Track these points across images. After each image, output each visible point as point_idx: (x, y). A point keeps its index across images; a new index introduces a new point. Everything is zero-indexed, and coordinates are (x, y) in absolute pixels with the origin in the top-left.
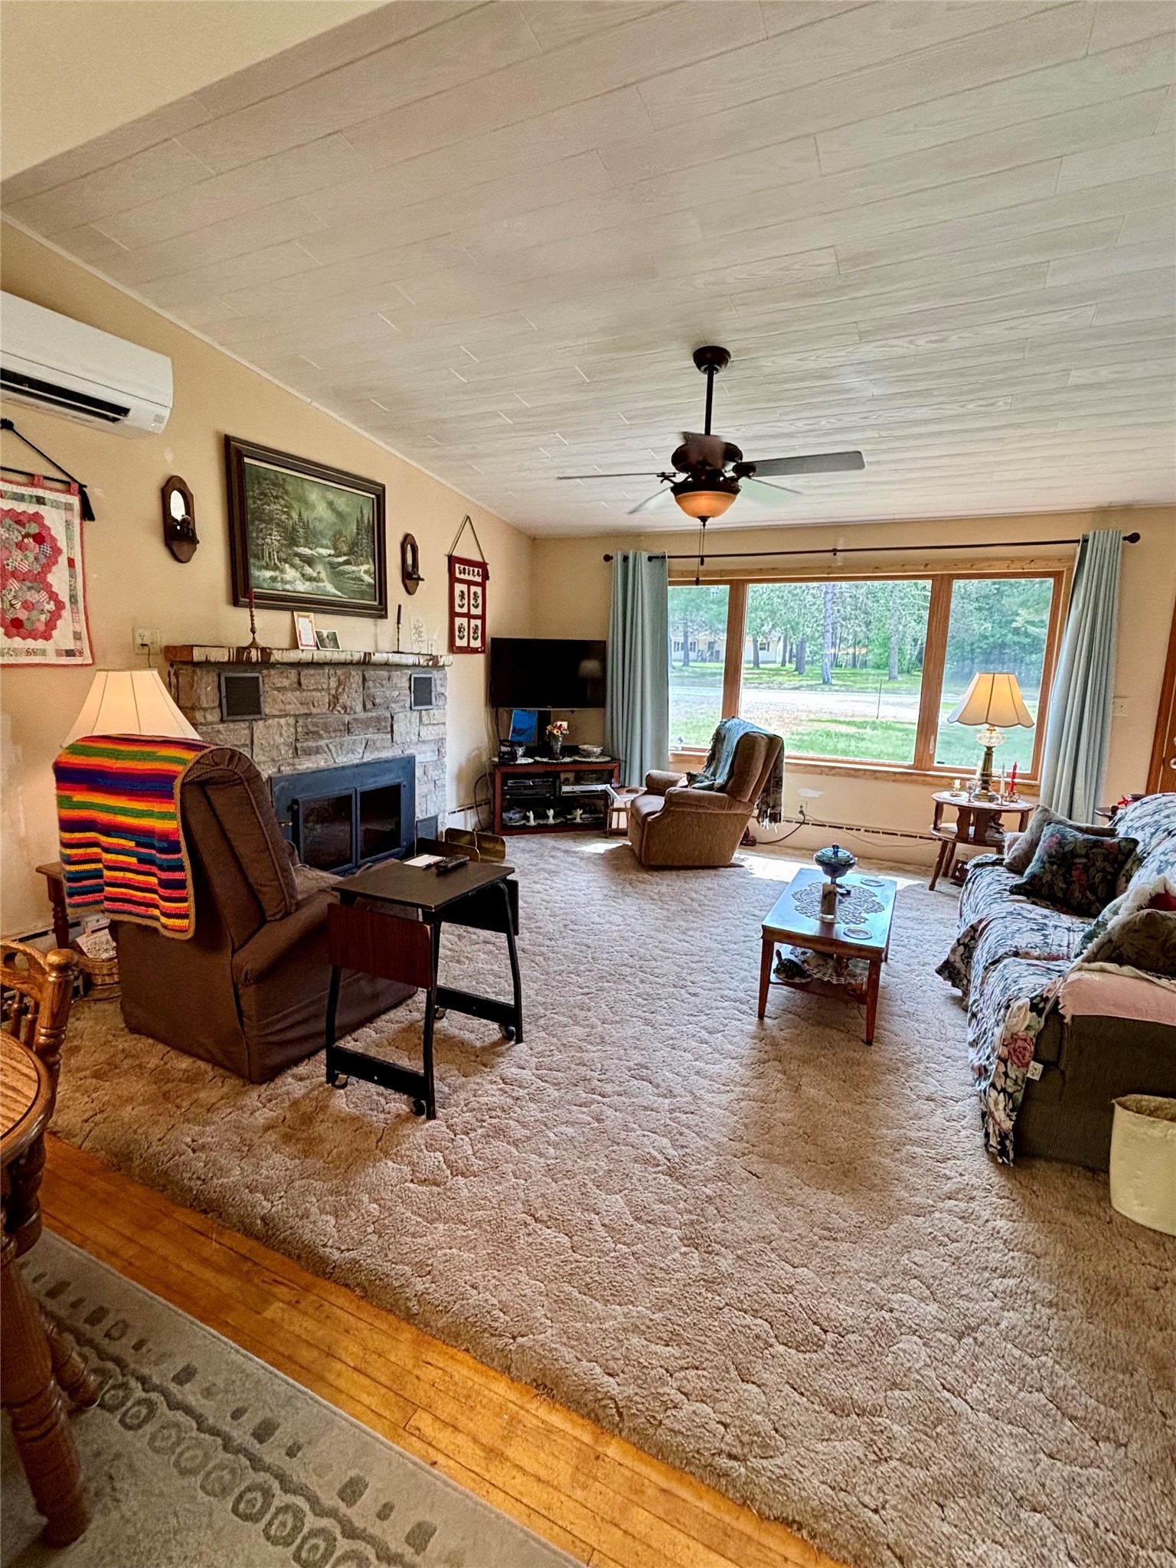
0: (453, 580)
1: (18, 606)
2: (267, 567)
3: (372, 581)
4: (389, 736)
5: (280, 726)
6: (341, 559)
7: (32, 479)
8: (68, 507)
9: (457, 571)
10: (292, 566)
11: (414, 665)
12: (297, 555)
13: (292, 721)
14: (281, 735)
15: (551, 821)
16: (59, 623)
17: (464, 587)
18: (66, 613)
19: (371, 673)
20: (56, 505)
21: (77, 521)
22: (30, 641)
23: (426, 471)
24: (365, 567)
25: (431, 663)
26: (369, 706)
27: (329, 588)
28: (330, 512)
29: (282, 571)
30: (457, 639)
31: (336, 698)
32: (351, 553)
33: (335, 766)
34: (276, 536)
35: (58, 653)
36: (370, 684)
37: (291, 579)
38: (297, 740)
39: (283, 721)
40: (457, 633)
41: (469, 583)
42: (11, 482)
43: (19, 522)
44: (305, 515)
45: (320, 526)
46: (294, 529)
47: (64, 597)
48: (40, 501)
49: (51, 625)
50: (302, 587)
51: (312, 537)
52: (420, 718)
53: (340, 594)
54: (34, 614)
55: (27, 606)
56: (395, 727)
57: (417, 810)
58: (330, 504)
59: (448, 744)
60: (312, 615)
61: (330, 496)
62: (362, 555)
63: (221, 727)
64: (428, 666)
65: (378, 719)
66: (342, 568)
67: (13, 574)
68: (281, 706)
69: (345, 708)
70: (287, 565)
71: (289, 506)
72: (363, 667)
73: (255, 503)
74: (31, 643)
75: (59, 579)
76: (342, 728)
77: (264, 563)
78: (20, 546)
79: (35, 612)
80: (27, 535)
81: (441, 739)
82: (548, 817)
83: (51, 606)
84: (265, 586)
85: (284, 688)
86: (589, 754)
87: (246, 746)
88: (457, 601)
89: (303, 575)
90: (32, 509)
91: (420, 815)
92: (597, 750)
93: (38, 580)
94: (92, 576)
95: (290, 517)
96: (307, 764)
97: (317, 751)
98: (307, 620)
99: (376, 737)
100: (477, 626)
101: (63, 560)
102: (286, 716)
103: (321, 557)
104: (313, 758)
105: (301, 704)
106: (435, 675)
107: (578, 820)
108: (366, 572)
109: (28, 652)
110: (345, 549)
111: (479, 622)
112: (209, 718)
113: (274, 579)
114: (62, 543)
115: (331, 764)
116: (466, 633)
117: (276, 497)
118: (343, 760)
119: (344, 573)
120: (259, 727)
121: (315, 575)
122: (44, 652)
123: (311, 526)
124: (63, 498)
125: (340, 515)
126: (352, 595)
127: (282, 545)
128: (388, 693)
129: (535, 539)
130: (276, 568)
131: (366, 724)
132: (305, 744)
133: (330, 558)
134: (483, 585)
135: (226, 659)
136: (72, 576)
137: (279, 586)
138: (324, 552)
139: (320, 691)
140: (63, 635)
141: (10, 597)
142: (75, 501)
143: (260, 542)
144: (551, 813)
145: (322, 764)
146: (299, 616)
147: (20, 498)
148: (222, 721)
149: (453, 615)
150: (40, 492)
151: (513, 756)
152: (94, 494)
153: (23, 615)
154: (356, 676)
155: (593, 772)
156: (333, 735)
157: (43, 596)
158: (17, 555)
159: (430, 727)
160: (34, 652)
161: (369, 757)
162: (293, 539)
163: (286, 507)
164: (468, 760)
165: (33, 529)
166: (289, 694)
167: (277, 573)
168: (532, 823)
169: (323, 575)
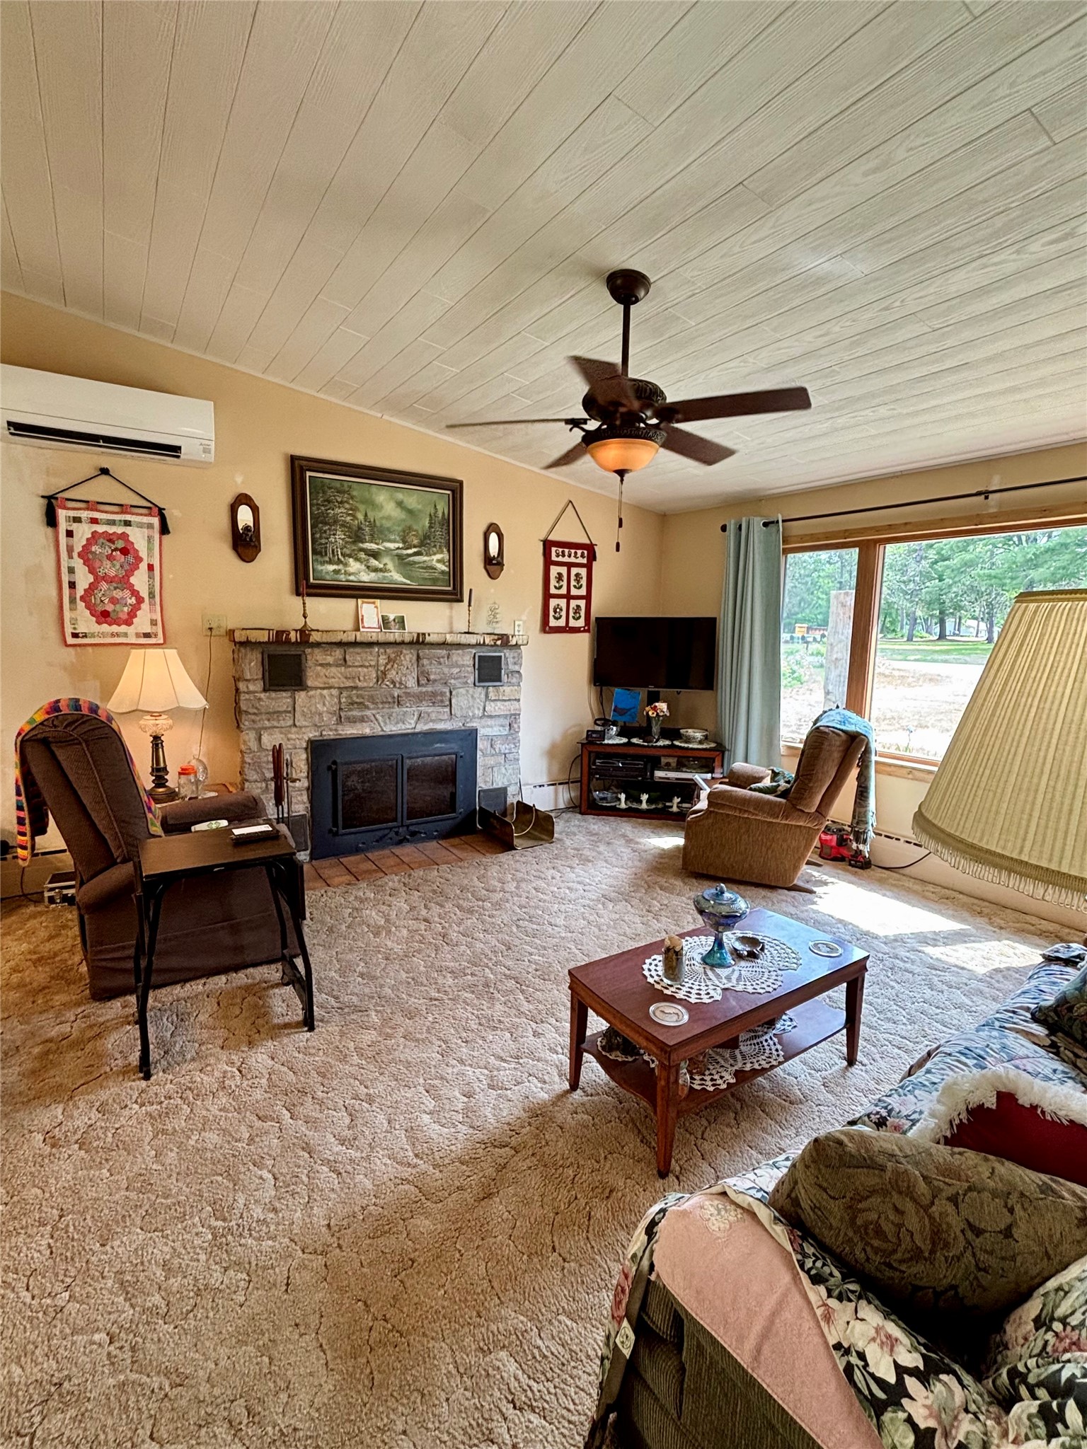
0: (548, 562)
1: (106, 601)
2: (330, 562)
3: (447, 569)
4: (447, 710)
5: (323, 696)
6: (410, 551)
7: (123, 508)
8: (150, 526)
9: (553, 554)
10: (357, 559)
11: (478, 645)
12: (362, 550)
13: (335, 692)
14: (324, 704)
15: (644, 806)
16: (138, 613)
17: (564, 570)
18: (145, 606)
19: (425, 652)
20: (140, 525)
21: (157, 536)
22: (115, 626)
23: (513, 462)
24: (439, 556)
25: (499, 642)
26: (423, 681)
27: (397, 577)
28: (399, 510)
29: (346, 565)
30: (551, 619)
31: (384, 673)
32: (422, 544)
33: (381, 733)
34: (340, 535)
35: (138, 635)
36: (425, 662)
37: (357, 572)
38: (340, 709)
39: (325, 692)
40: (552, 613)
41: (570, 566)
42: (106, 512)
43: (111, 541)
44: (371, 515)
45: (387, 524)
46: (360, 528)
47: (144, 594)
48: (127, 523)
49: (132, 615)
50: (366, 577)
51: (378, 532)
52: (487, 696)
53: (408, 582)
54: (118, 607)
55: (114, 601)
56: (453, 701)
57: (479, 780)
58: (400, 504)
59: (522, 718)
60: (378, 601)
61: (400, 496)
62: (435, 546)
63: (262, 695)
64: (495, 645)
65: (434, 694)
66: (411, 559)
67: (103, 578)
68: (325, 680)
69: (393, 682)
70: (351, 560)
71: (355, 509)
72: (418, 647)
73: (318, 509)
74: (115, 628)
75: (139, 580)
76: (390, 700)
77: (327, 559)
78: (110, 557)
79: (118, 606)
80: (116, 549)
81: (515, 714)
82: (641, 802)
83: (133, 600)
84: (328, 577)
85: (329, 665)
86: (688, 740)
87: (289, 712)
88: (553, 582)
89: (368, 567)
90: (120, 530)
91: (482, 784)
92: (699, 735)
93: (123, 581)
94: (168, 576)
95: (355, 517)
96: (350, 731)
97: (362, 720)
98: (373, 606)
99: (430, 709)
100: (578, 607)
101: (143, 566)
102: (330, 688)
103: (388, 550)
104: (359, 725)
105: (346, 678)
106: (507, 655)
107: (675, 809)
108: (439, 561)
109: (113, 635)
110: (416, 542)
111: (582, 603)
112: (252, 688)
113: (337, 572)
114: (143, 553)
115: (378, 731)
116: (564, 613)
117: (341, 502)
118: (391, 728)
119: (415, 563)
120: (301, 696)
121: (381, 566)
122: (126, 635)
123: (378, 523)
124: (146, 520)
125: (410, 512)
126: (422, 583)
127: (347, 542)
128: (446, 670)
129: (665, 515)
130: (339, 562)
131: (419, 698)
132: (350, 713)
133: (399, 551)
134: (589, 567)
135: (266, 639)
136: (151, 577)
137: (342, 577)
138: (392, 546)
139: (367, 667)
140: (142, 622)
141: (100, 595)
142: (156, 521)
143: (323, 541)
144: (645, 797)
145: (367, 731)
146: (363, 602)
147: (112, 523)
148: (265, 690)
149: (547, 596)
150: (128, 517)
151: (602, 735)
152: (172, 515)
153: (110, 608)
154: (408, 656)
155: (695, 758)
156: (381, 706)
157: (127, 593)
158: (107, 564)
159: (499, 703)
160: (118, 635)
161: (421, 727)
162: (357, 536)
163: (351, 509)
164: (565, 736)
165: (120, 544)
166: (333, 669)
167: (340, 567)
168: (623, 806)
169: (390, 566)
